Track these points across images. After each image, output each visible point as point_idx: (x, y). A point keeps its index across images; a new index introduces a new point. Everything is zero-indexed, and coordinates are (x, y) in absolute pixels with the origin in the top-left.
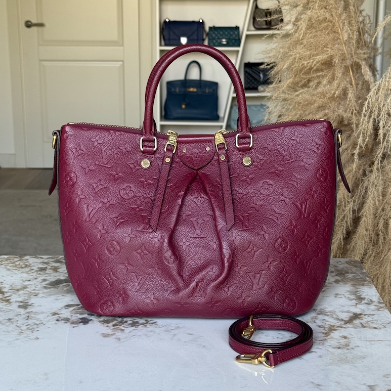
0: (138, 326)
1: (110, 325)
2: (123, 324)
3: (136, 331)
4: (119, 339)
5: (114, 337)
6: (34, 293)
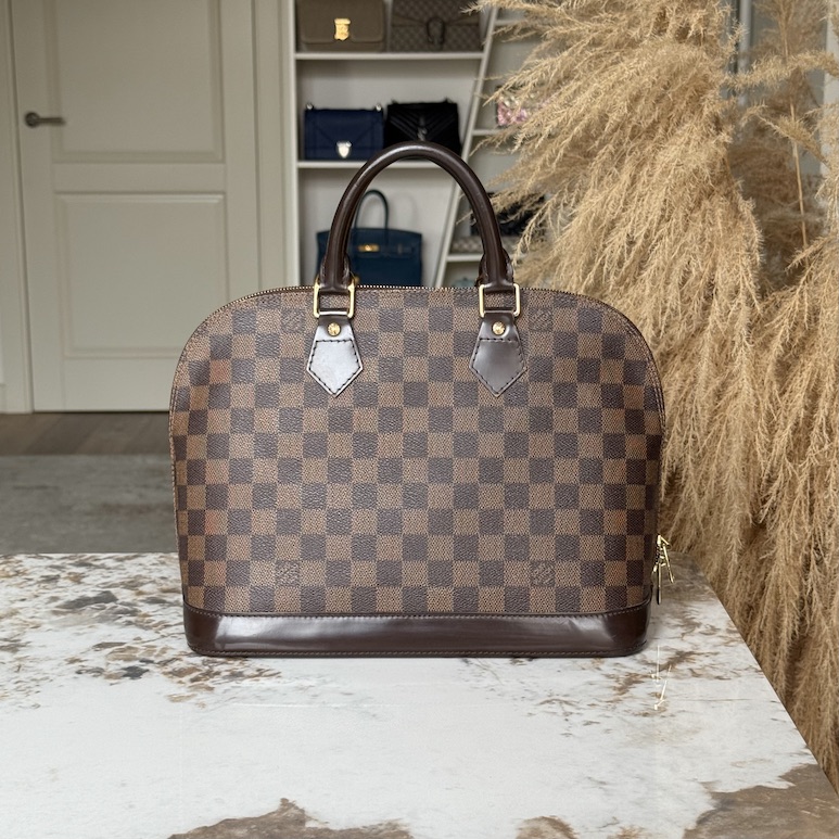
0: (242, 680)
1: (186, 679)
2: (213, 677)
3: (239, 689)
4: (203, 705)
5: (193, 700)
6: (32, 623)
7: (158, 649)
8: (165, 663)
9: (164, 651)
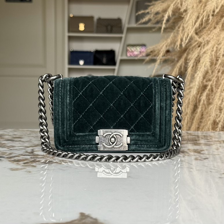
0: (52, 163)
1: (21, 163)
2: (36, 162)
3: (50, 167)
4: (30, 172)
5: (23, 170)
7: (8, 153)
8: (11, 158)
9: (10, 154)
